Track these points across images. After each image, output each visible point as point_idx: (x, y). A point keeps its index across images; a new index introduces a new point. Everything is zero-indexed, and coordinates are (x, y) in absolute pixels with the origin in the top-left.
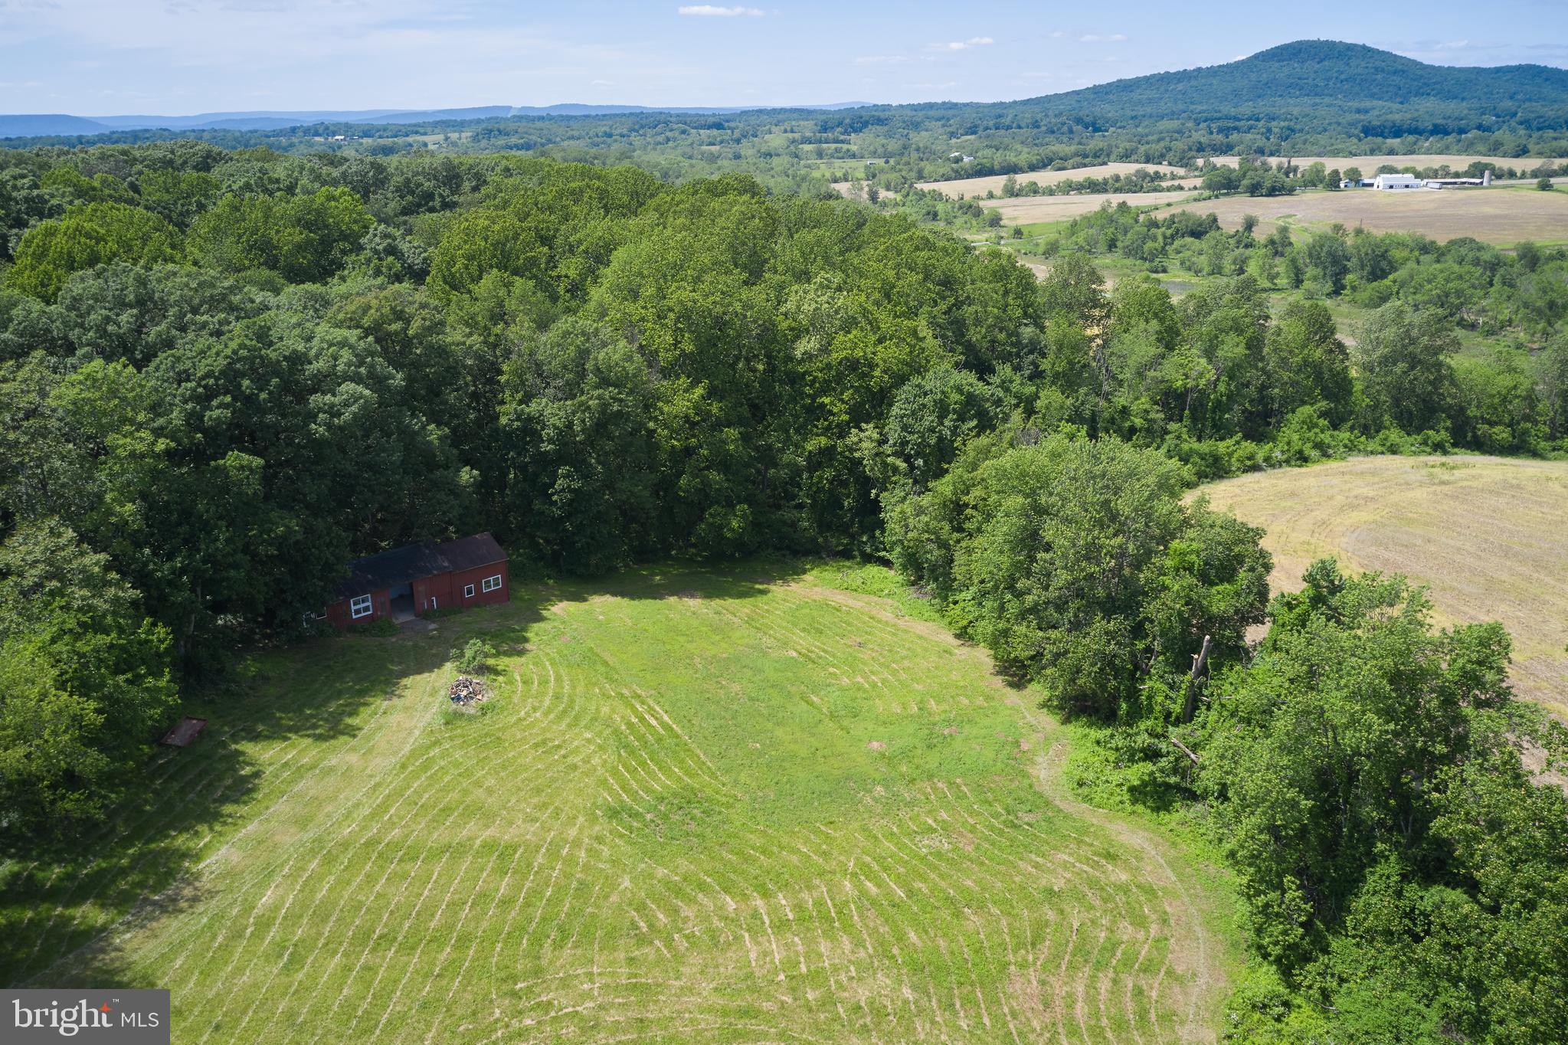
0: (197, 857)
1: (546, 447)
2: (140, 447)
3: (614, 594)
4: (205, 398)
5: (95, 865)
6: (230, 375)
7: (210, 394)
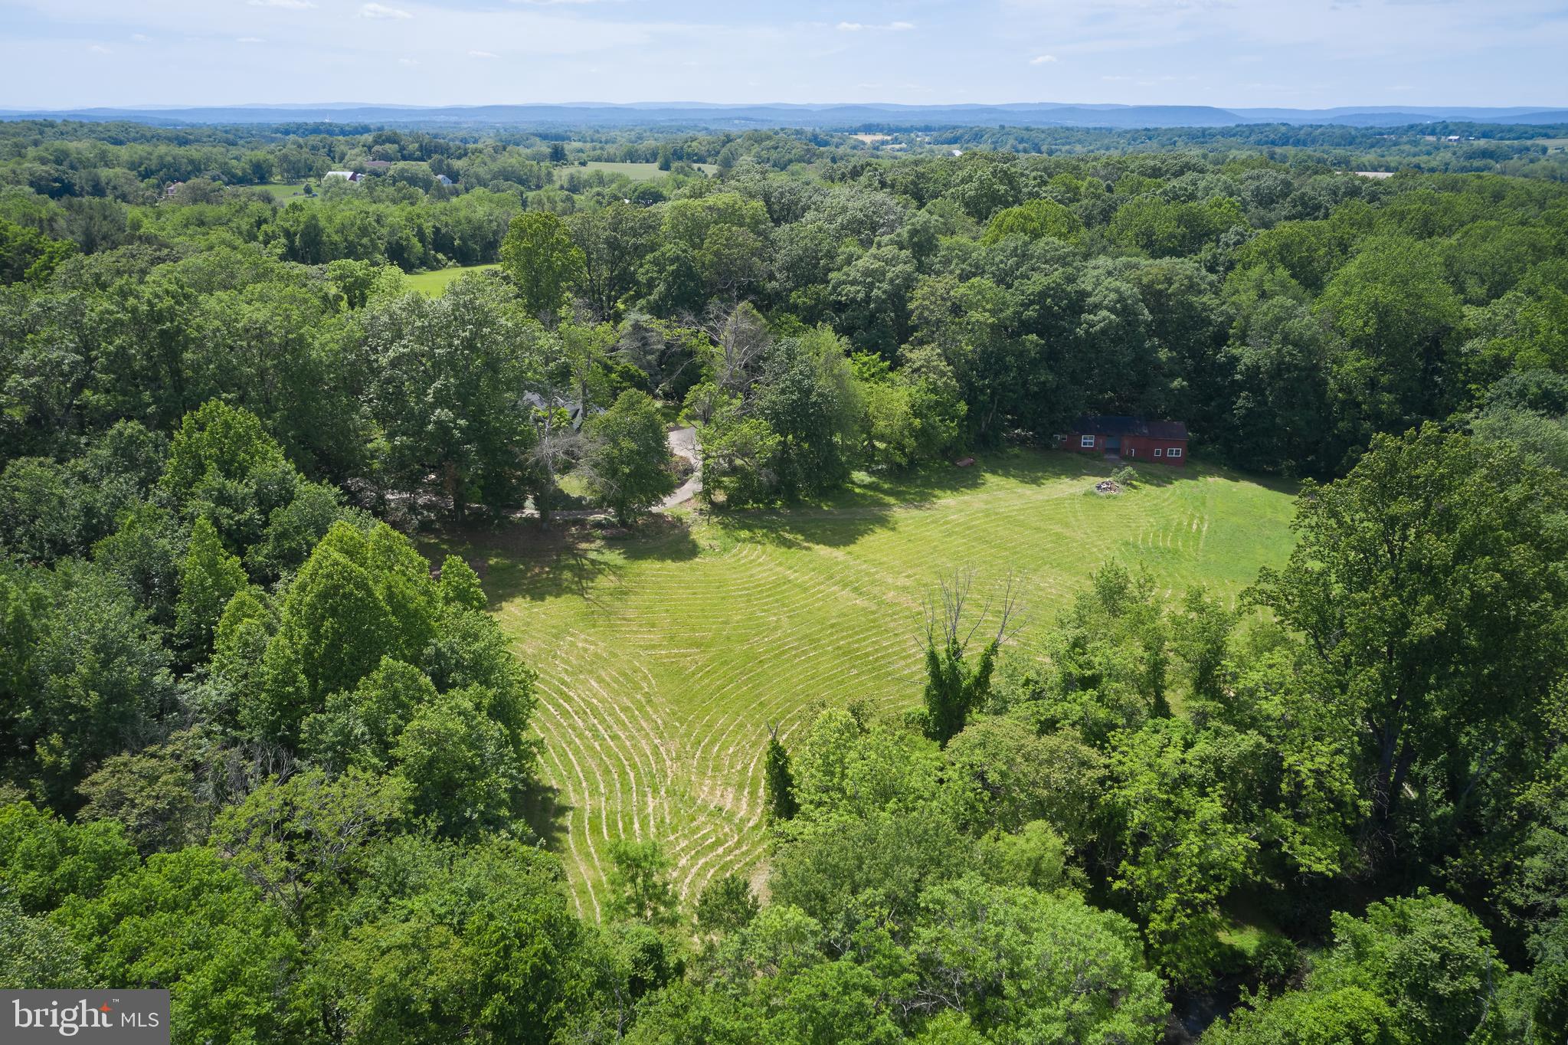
0: (939, 498)
1: (1238, 377)
2: (982, 319)
3: (1259, 484)
4: (1026, 306)
5: (903, 488)
6: (1043, 295)
7: (1032, 303)
